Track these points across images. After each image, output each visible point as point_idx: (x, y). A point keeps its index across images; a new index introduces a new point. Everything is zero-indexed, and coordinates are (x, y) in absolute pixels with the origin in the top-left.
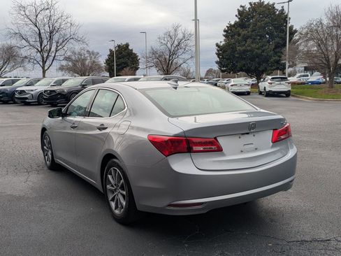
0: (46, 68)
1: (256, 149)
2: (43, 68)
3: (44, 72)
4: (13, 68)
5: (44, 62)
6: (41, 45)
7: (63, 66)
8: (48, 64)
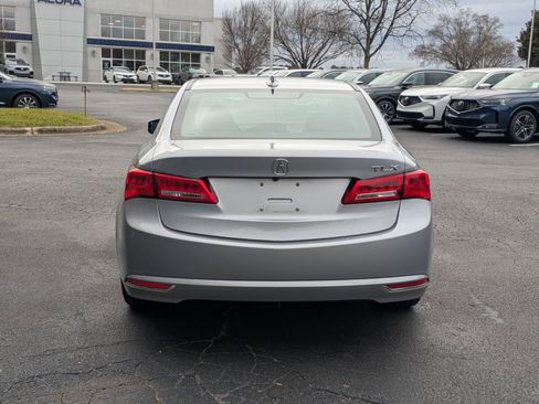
0: (371, 52)
1: (297, 210)
2: (366, 51)
3: (367, 59)
4: (341, 50)
5: (370, 40)
6: (368, 8)
7: (423, 47)
8: (375, 44)
